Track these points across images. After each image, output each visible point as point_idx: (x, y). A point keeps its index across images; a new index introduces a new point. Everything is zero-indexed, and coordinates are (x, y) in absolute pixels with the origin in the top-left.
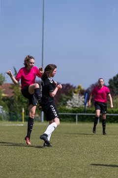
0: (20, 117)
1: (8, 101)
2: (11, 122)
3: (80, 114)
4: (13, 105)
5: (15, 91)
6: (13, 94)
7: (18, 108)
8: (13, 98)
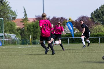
0: (29, 41)
1: (20, 31)
2: (22, 46)
3: (71, 38)
4: (23, 33)
5: (25, 24)
6: (24, 26)
7: (27, 35)
8: (23, 29)
